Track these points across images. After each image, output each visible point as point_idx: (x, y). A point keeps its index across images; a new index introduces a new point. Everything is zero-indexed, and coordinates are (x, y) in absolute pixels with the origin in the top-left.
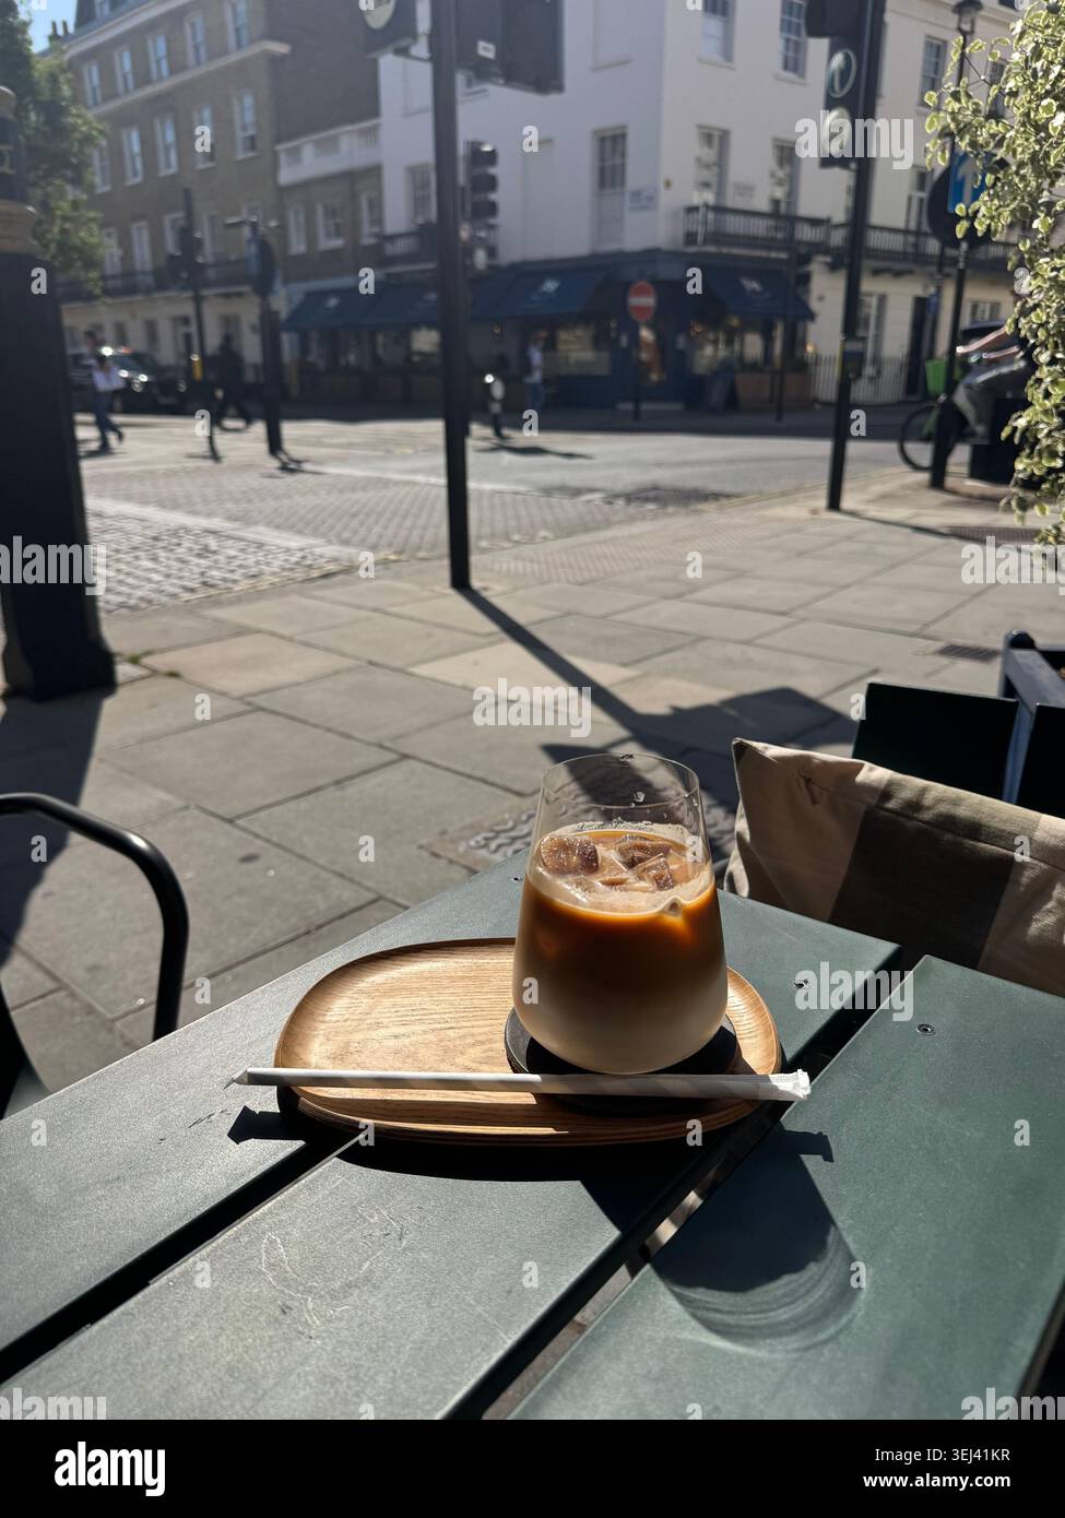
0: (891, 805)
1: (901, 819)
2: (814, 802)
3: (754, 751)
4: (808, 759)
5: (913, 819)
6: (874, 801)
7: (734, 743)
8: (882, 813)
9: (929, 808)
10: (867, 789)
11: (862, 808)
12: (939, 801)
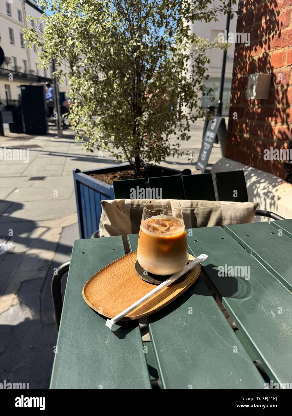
0: (134, 206)
1: (138, 209)
2: (120, 211)
3: (107, 203)
4: (116, 201)
5: (139, 208)
6: (131, 207)
7: (101, 202)
8: (134, 209)
9: (141, 205)
10: (128, 205)
11: (129, 209)
12: (142, 203)
